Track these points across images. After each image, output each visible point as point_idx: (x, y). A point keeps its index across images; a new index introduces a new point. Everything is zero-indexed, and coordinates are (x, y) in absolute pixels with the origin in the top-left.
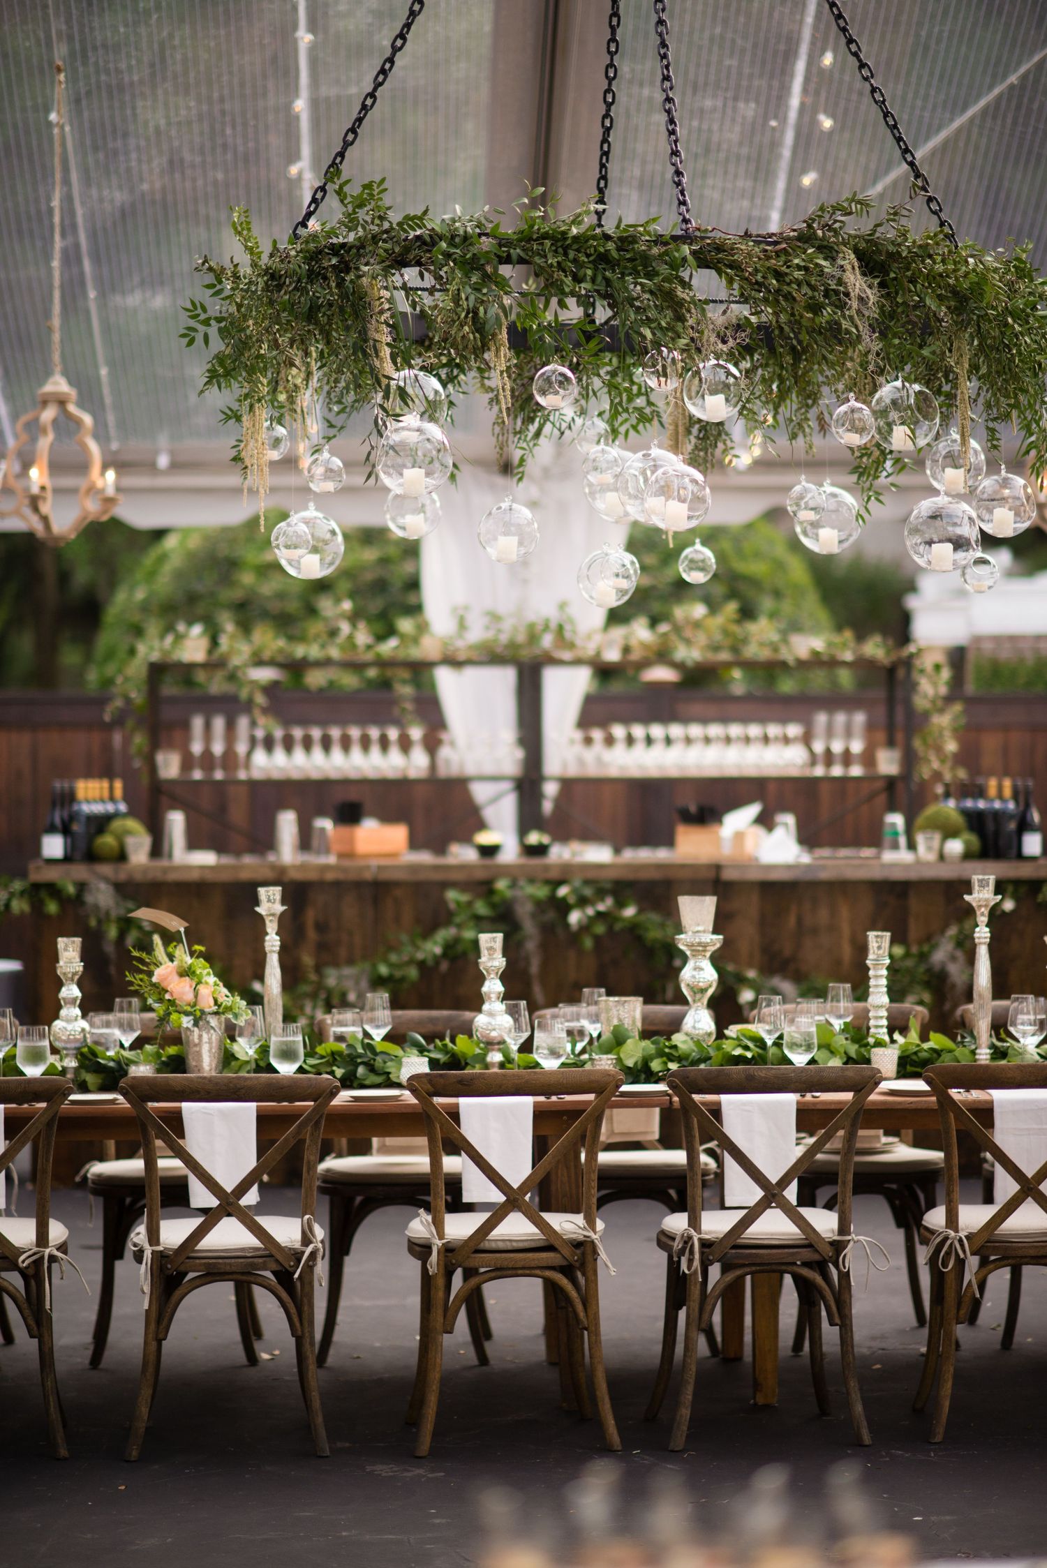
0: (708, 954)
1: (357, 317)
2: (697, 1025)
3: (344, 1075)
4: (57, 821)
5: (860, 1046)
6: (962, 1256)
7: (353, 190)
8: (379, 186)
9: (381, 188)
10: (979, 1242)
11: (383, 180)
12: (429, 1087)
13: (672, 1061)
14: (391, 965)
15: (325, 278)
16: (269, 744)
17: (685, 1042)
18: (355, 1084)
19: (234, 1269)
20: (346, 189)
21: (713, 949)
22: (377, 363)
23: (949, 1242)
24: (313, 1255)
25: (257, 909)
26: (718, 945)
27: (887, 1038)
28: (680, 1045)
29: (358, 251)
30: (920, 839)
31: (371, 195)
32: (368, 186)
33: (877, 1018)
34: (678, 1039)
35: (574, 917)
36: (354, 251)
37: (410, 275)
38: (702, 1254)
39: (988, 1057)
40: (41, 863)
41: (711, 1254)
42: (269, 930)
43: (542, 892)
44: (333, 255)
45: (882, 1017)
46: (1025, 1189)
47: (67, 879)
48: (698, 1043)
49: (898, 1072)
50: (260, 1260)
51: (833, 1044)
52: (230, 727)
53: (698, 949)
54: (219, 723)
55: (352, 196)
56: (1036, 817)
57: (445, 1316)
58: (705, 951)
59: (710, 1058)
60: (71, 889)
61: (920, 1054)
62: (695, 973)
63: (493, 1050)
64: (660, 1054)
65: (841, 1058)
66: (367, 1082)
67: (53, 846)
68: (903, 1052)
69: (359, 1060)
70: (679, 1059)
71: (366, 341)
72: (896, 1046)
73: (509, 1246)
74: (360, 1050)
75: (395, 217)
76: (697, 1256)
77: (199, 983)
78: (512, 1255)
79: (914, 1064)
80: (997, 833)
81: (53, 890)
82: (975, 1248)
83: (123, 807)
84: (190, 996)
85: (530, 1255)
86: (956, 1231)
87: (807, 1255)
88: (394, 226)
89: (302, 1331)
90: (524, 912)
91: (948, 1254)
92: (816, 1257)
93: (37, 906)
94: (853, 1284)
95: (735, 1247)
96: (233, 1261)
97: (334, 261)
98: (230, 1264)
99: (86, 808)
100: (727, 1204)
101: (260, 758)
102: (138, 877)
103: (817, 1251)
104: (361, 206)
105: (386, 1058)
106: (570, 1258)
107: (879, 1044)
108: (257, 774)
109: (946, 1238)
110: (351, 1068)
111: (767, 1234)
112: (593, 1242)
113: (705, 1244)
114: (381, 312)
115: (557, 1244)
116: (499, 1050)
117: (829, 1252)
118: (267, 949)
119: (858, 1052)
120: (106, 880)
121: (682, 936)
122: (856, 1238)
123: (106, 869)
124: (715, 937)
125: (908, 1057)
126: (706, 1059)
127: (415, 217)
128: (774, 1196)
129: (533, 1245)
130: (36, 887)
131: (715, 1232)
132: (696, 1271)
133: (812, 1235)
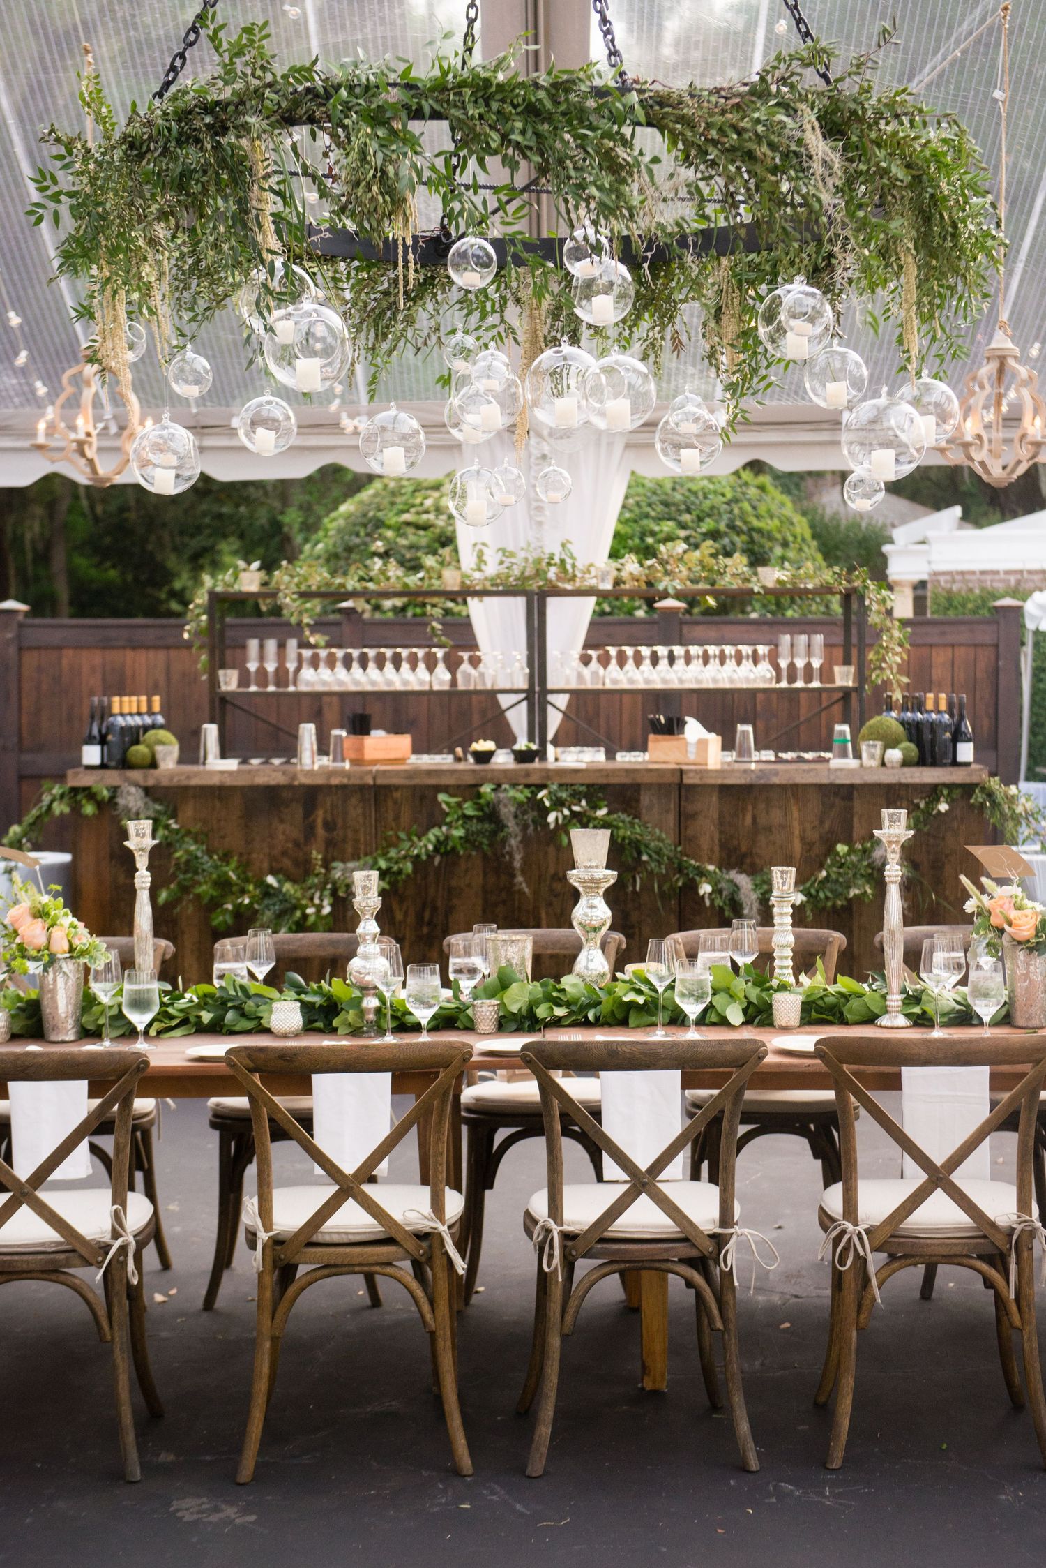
0: (601, 891)
1: (236, 184)
2: (591, 966)
3: (212, 1020)
4: (95, 732)
5: (762, 990)
6: (862, 1253)
7: (229, 37)
8: (260, 31)
9: (263, 33)
10: (881, 1237)
11: (266, 24)
12: (248, 1062)
13: (559, 1005)
14: (389, 860)
15: (198, 141)
16: (315, 662)
17: (574, 985)
18: (224, 1031)
19: (31, 1267)
20: (222, 34)
21: (606, 885)
22: (260, 239)
23: (846, 1237)
24: (123, 1249)
25: (126, 843)
26: (612, 881)
27: (792, 980)
28: (568, 989)
29: (237, 107)
30: (864, 747)
31: (252, 42)
32: (248, 30)
33: (781, 958)
34: (568, 982)
35: (551, 818)
36: (231, 108)
37: (300, 133)
38: (564, 1248)
39: (900, 1003)
40: (81, 769)
41: (574, 1248)
42: (138, 865)
43: (521, 795)
44: (206, 114)
45: (786, 958)
46: (934, 1178)
47: (102, 783)
48: (588, 986)
49: (802, 1018)
50: (62, 1256)
51: (733, 988)
52: (282, 646)
53: (593, 884)
54: (271, 645)
55: (229, 43)
56: (968, 727)
57: (273, 1318)
58: (598, 888)
59: (600, 1003)
60: (106, 793)
61: (826, 999)
62: (588, 911)
63: (368, 995)
64: (549, 998)
65: (741, 1003)
66: (237, 1028)
67: (92, 755)
68: (808, 996)
69: (230, 1004)
70: (568, 1004)
71: (247, 212)
72: (800, 990)
73: (345, 1239)
74: (232, 993)
75: (279, 69)
76: (557, 1252)
77: (52, 925)
78: (347, 1250)
79: (820, 1010)
80: (933, 743)
81: (89, 793)
82: (877, 1243)
83: (160, 720)
84: (42, 941)
85: (368, 1250)
86: (856, 1224)
87: (684, 1250)
88: (279, 79)
89: (112, 1336)
90: (507, 812)
91: (846, 1249)
92: (694, 1253)
93: (76, 809)
94: (736, 1284)
95: (603, 1240)
96: (31, 1257)
97: (208, 119)
98: (27, 1262)
99: (120, 721)
100: (606, 1178)
101: (307, 674)
102: (165, 783)
103: (694, 1245)
104: (240, 53)
105: (258, 1000)
106: (415, 1253)
107: (783, 987)
108: (303, 688)
109: (843, 1232)
110: (220, 1012)
111: (637, 1226)
112: (440, 1234)
113: (567, 1237)
114: (267, 177)
115: (398, 1237)
116: (375, 995)
117: (709, 1247)
118: (137, 886)
119: (759, 997)
120: (136, 785)
121: (574, 872)
122: (739, 1232)
123: (136, 775)
124: (609, 872)
125: (813, 1002)
126: (597, 1004)
127: (302, 68)
128: (644, 1185)
129: (372, 1237)
130: (75, 791)
131: (579, 1223)
132: (556, 1269)
133: (689, 1229)
